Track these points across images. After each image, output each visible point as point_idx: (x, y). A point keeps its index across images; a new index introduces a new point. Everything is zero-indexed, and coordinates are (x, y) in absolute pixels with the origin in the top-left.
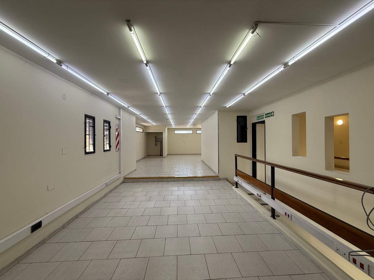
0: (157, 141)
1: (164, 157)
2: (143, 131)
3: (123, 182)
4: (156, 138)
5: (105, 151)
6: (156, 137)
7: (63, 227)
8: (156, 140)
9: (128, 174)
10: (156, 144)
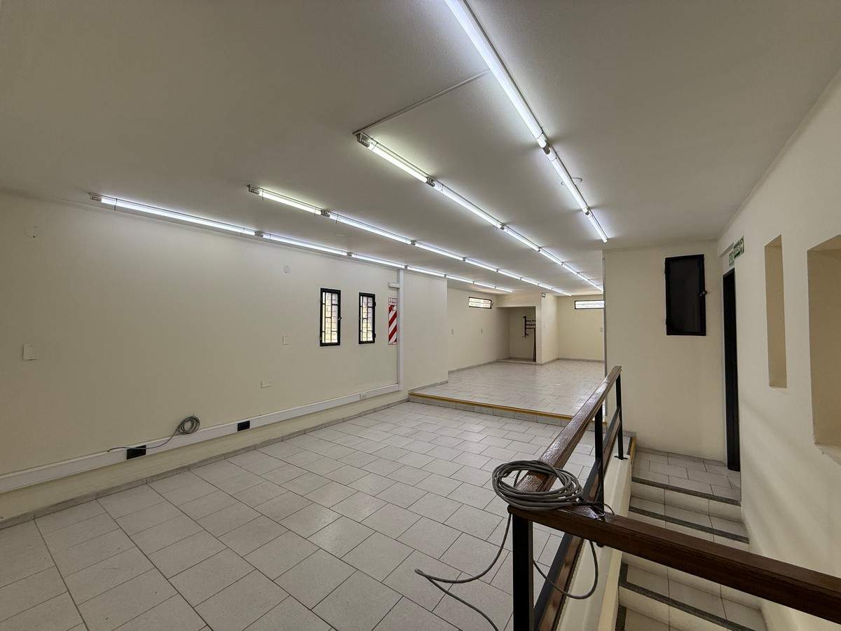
0: (527, 327)
1: (539, 365)
2: (492, 304)
3: (408, 401)
4: (526, 321)
5: (361, 342)
6: (525, 317)
7: (283, 439)
8: (526, 325)
9: (423, 388)
10: (526, 334)
